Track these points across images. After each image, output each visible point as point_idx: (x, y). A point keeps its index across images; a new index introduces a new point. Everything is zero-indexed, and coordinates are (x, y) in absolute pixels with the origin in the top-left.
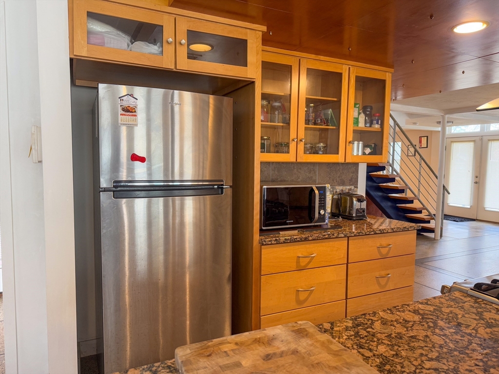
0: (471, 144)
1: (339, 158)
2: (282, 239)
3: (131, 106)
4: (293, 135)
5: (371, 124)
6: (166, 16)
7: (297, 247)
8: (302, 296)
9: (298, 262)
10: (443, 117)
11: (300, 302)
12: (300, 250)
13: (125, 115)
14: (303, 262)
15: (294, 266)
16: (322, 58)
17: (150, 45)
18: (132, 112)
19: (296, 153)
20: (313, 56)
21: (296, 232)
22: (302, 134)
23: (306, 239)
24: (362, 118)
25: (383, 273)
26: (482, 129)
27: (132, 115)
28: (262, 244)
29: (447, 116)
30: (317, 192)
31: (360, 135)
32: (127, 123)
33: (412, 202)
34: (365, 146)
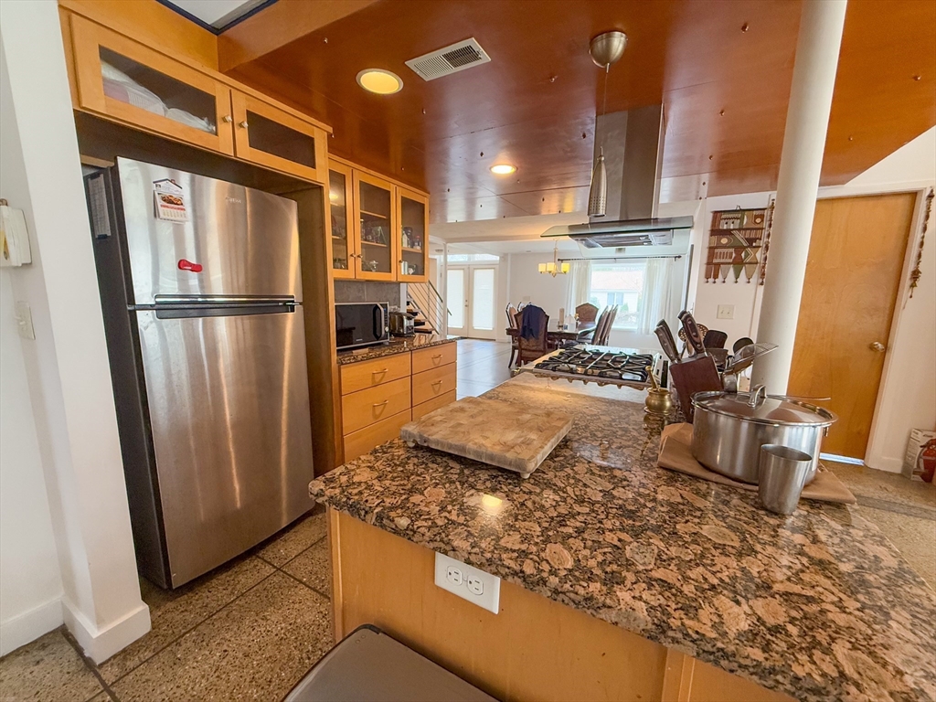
0: (462, 271)
1: (391, 277)
2: (360, 357)
3: (175, 196)
4: (350, 251)
5: (413, 246)
6: (219, 86)
7: (371, 364)
8: (378, 411)
9: (373, 378)
10: (445, 246)
11: (376, 417)
12: (373, 367)
13: (168, 207)
14: (378, 377)
15: (370, 383)
16: (372, 172)
17: (195, 118)
18: (177, 204)
19: (354, 271)
20: (364, 169)
21: (366, 350)
22: (359, 251)
23: (380, 356)
24: (405, 239)
25: (437, 380)
26: (469, 259)
27: (179, 209)
28: (340, 363)
29: (448, 244)
30: (382, 309)
31: (406, 255)
32: (173, 218)
33: (423, 324)
34: (409, 267)
